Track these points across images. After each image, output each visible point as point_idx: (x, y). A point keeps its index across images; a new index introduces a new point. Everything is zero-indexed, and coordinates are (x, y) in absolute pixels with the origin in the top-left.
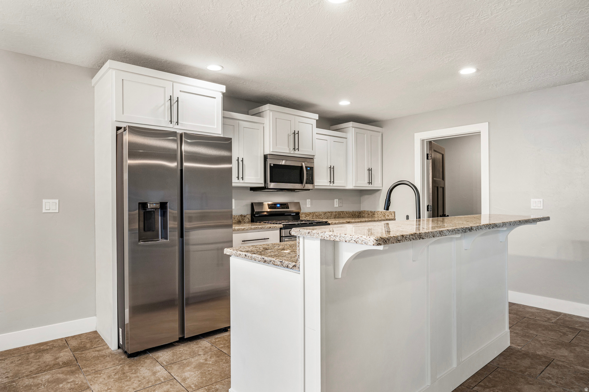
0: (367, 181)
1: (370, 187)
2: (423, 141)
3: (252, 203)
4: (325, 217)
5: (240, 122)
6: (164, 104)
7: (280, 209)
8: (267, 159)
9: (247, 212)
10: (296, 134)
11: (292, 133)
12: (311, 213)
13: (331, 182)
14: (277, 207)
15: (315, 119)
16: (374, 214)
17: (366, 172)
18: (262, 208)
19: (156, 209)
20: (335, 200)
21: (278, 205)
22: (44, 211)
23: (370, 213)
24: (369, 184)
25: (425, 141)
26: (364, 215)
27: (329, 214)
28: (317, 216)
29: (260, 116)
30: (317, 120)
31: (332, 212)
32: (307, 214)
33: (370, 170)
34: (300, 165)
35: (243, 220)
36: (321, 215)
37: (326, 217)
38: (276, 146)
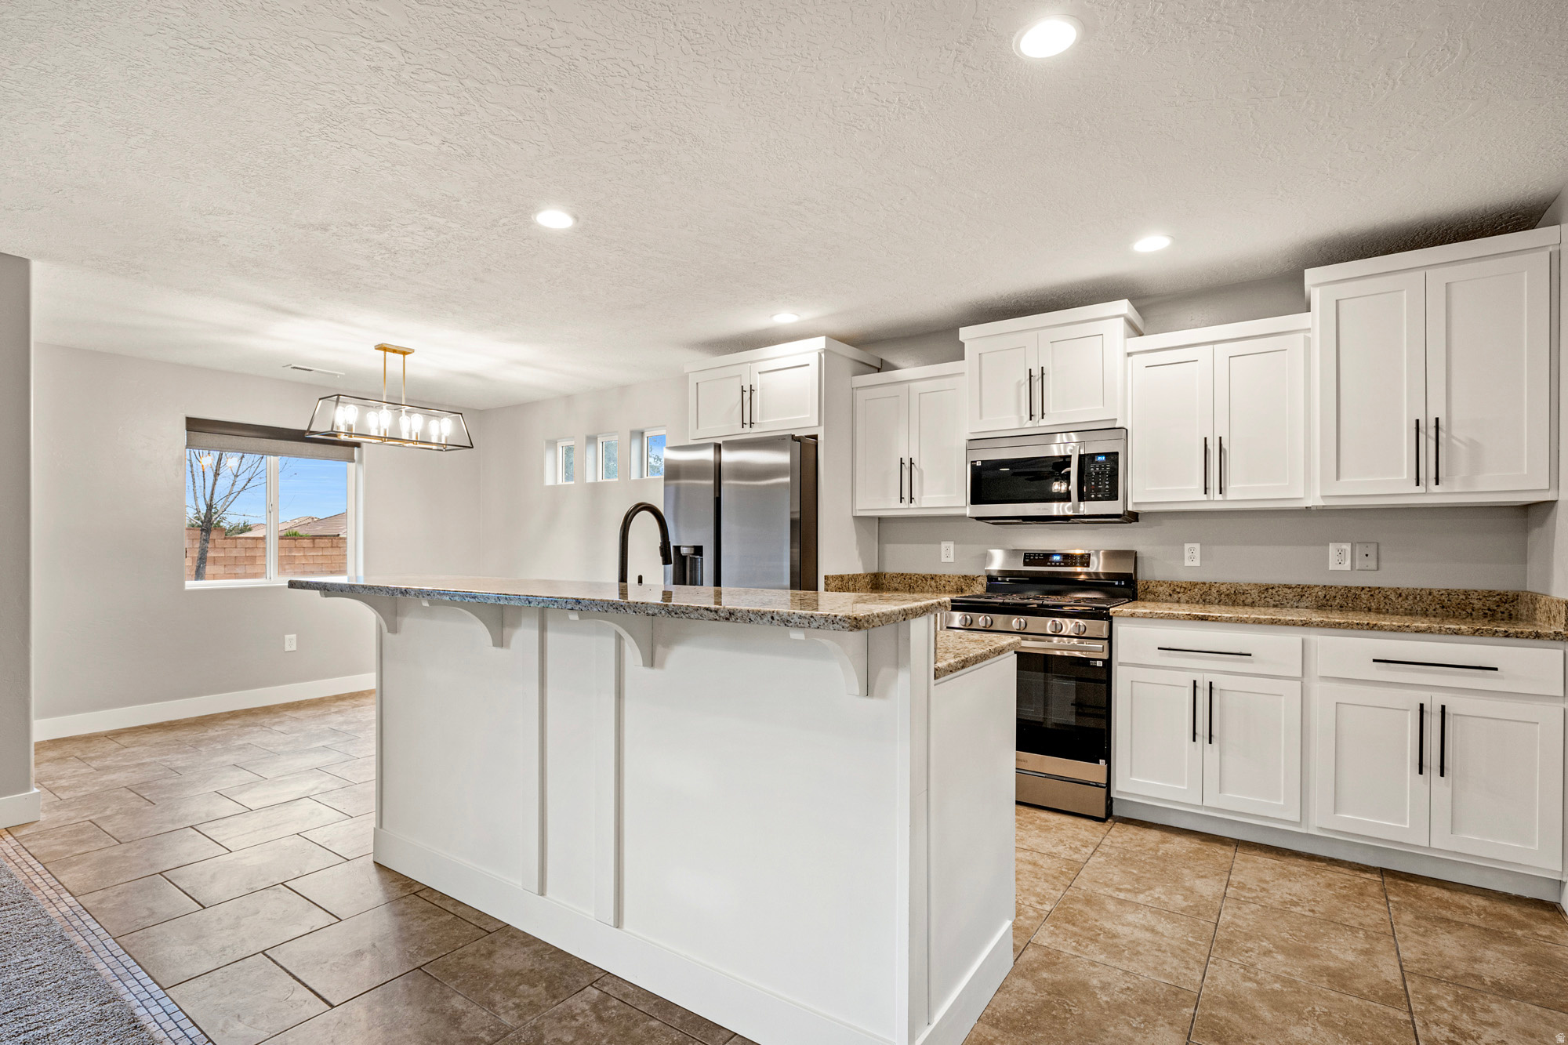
7: (1060, 566)
11: (1024, 378)
12: (1195, 584)
14: (1051, 562)
15: (1121, 317)
21: (1056, 558)
28: (1228, 595)
30: (1127, 319)
38: (981, 418)
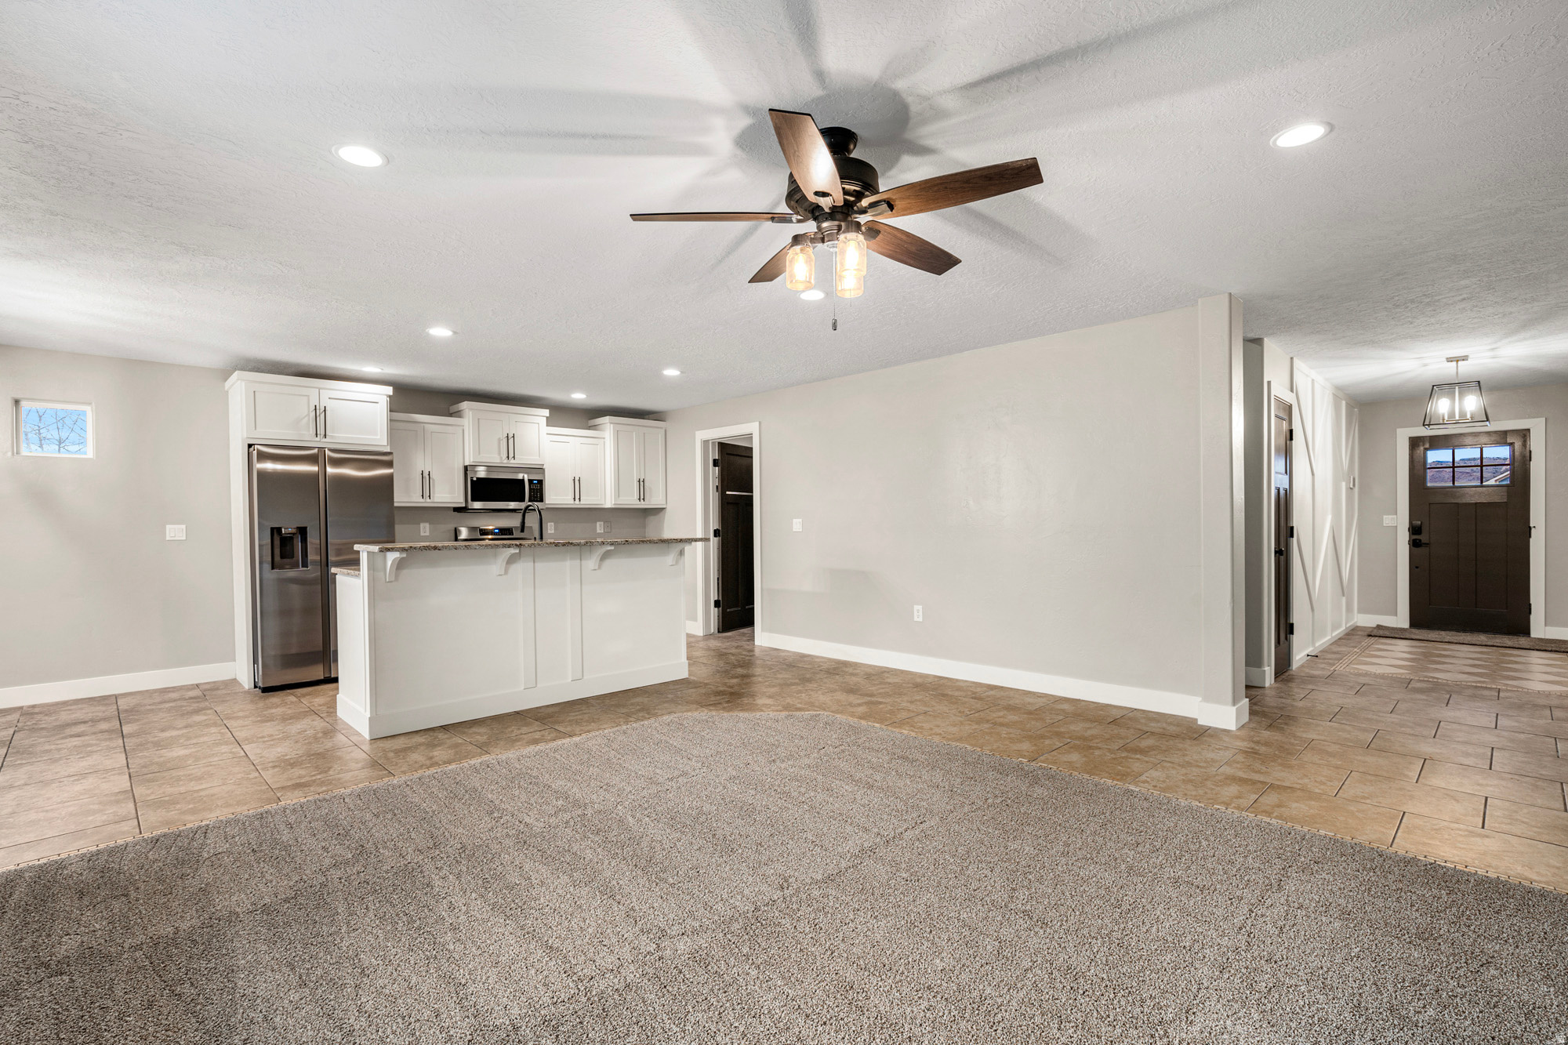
0: (636, 496)
1: (646, 505)
2: (705, 443)
3: (455, 528)
5: (426, 425)
6: (308, 415)
8: (468, 471)
10: (509, 438)
11: (504, 437)
13: (575, 498)
15: (544, 416)
17: (636, 484)
19: (294, 534)
20: (598, 523)
22: (168, 538)
24: (644, 501)
25: (710, 442)
29: (460, 417)
30: (547, 417)
33: (641, 481)
34: (517, 478)
38: (479, 454)
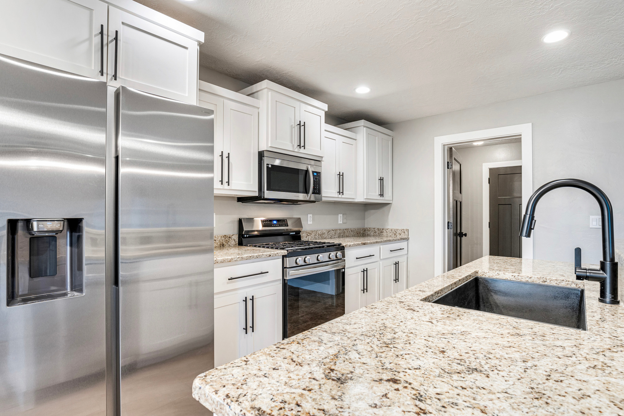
0: (378, 192)
1: (380, 200)
2: (444, 146)
3: (239, 219)
4: (329, 235)
5: (226, 101)
7: (277, 226)
8: (263, 158)
9: (233, 231)
10: (301, 126)
11: (296, 124)
12: (312, 232)
13: (340, 192)
14: (274, 224)
15: (323, 110)
16: (382, 232)
17: (378, 183)
18: (253, 226)
20: (339, 215)
21: (275, 222)
23: (377, 231)
24: (381, 197)
25: (446, 146)
26: (369, 233)
27: (333, 233)
28: (320, 235)
30: (326, 112)
31: (336, 230)
32: (308, 234)
33: (381, 180)
34: (305, 169)
35: (227, 242)
36: (324, 234)
37: (330, 237)
38: (276, 140)
